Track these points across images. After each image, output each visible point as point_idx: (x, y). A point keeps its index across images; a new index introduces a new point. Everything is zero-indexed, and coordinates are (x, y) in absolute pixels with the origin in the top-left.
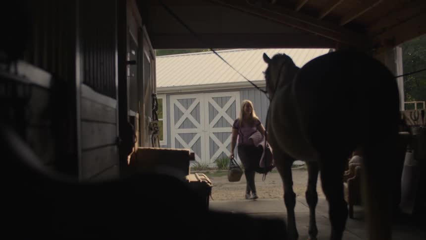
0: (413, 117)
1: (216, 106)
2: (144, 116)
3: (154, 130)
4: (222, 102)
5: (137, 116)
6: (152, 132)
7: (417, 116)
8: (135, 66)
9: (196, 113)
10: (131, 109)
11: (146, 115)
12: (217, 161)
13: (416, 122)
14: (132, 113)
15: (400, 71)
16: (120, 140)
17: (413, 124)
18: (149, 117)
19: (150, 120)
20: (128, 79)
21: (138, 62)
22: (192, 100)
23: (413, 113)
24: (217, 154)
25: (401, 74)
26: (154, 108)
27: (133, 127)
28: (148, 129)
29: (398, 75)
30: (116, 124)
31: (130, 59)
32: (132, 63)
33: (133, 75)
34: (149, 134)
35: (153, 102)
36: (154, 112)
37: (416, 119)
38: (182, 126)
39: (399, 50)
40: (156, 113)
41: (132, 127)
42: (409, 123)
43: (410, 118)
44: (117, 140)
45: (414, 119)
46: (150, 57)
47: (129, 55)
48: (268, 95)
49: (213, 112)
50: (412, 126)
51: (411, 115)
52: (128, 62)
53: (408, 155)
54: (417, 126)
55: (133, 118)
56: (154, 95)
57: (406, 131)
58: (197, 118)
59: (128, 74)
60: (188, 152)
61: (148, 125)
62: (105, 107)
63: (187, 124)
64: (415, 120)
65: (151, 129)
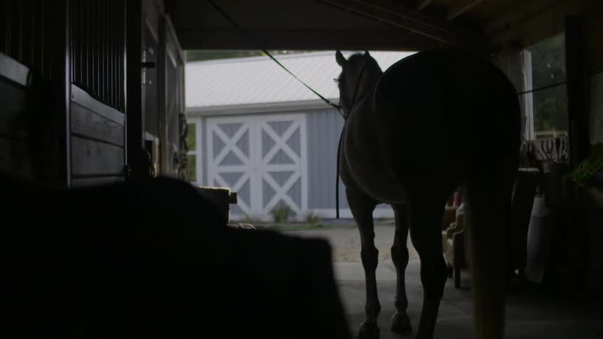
0: (545, 148)
1: (273, 134)
2: (167, 143)
3: (182, 162)
4: (280, 128)
5: (157, 141)
6: (178, 166)
7: (550, 146)
8: (154, 71)
9: (244, 144)
10: (148, 130)
11: (170, 141)
12: (273, 212)
13: (549, 155)
14: (148, 136)
15: (528, 84)
16: (130, 170)
17: (545, 157)
18: (174, 145)
19: (176, 149)
20: (143, 89)
21: (159, 65)
22: (238, 126)
23: (545, 144)
24: (274, 202)
25: (530, 88)
26: (183, 133)
27: (150, 155)
28: (172, 160)
29: (526, 90)
30: (124, 147)
31: (146, 60)
32: (149, 65)
33: (150, 83)
34: (174, 168)
35: (181, 126)
36: (182, 139)
37: (550, 152)
38: (224, 163)
39: (528, 56)
40: (184, 141)
41: (148, 156)
42: (539, 158)
43: (540, 149)
44: (125, 169)
45: (546, 150)
46: (177, 61)
47: (144, 54)
48: (342, 111)
49: (268, 143)
50: (544, 161)
51: (542, 145)
52: (143, 63)
53: (537, 201)
54: (549, 160)
55: (149, 144)
56: (181, 116)
57: (535, 167)
58: (245, 149)
59: (144, 81)
60: (228, 191)
61: (173, 156)
62: (107, 120)
63: (231, 159)
64: (548, 153)
65: (176, 161)
